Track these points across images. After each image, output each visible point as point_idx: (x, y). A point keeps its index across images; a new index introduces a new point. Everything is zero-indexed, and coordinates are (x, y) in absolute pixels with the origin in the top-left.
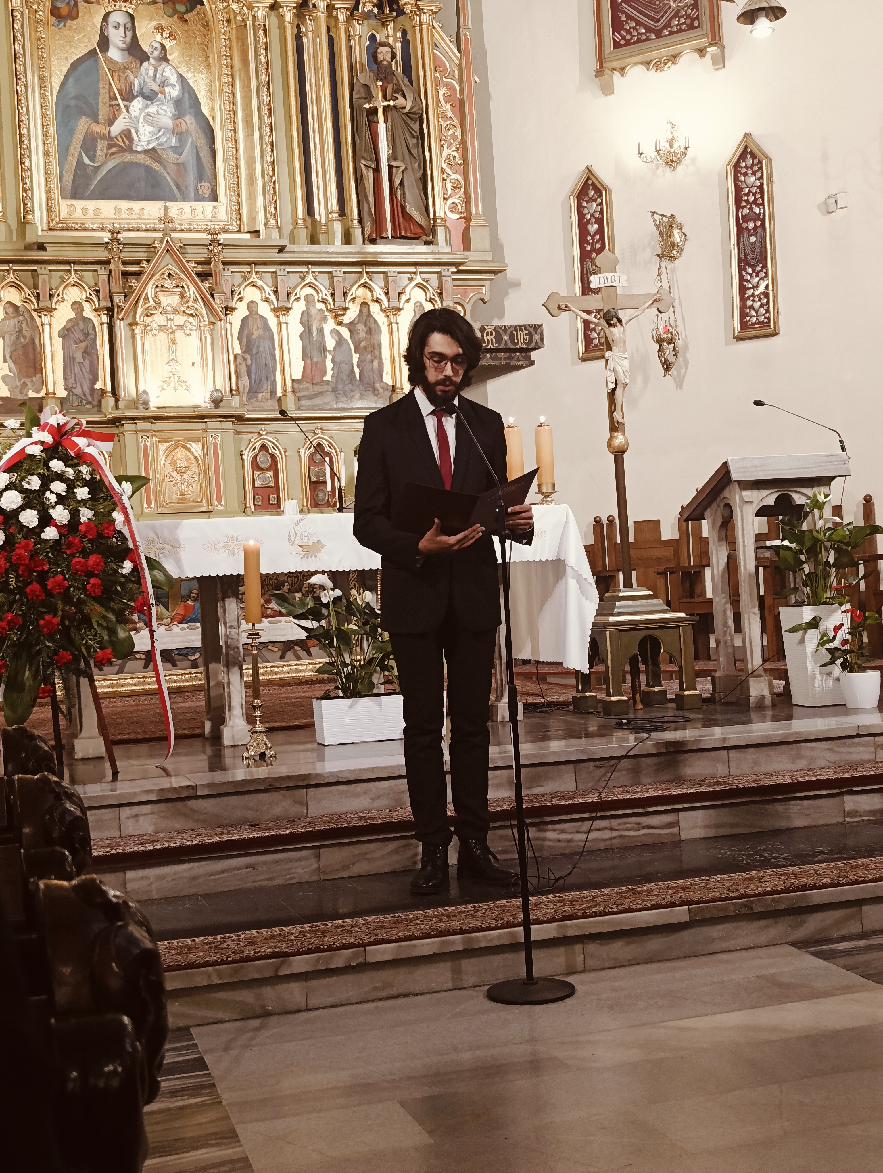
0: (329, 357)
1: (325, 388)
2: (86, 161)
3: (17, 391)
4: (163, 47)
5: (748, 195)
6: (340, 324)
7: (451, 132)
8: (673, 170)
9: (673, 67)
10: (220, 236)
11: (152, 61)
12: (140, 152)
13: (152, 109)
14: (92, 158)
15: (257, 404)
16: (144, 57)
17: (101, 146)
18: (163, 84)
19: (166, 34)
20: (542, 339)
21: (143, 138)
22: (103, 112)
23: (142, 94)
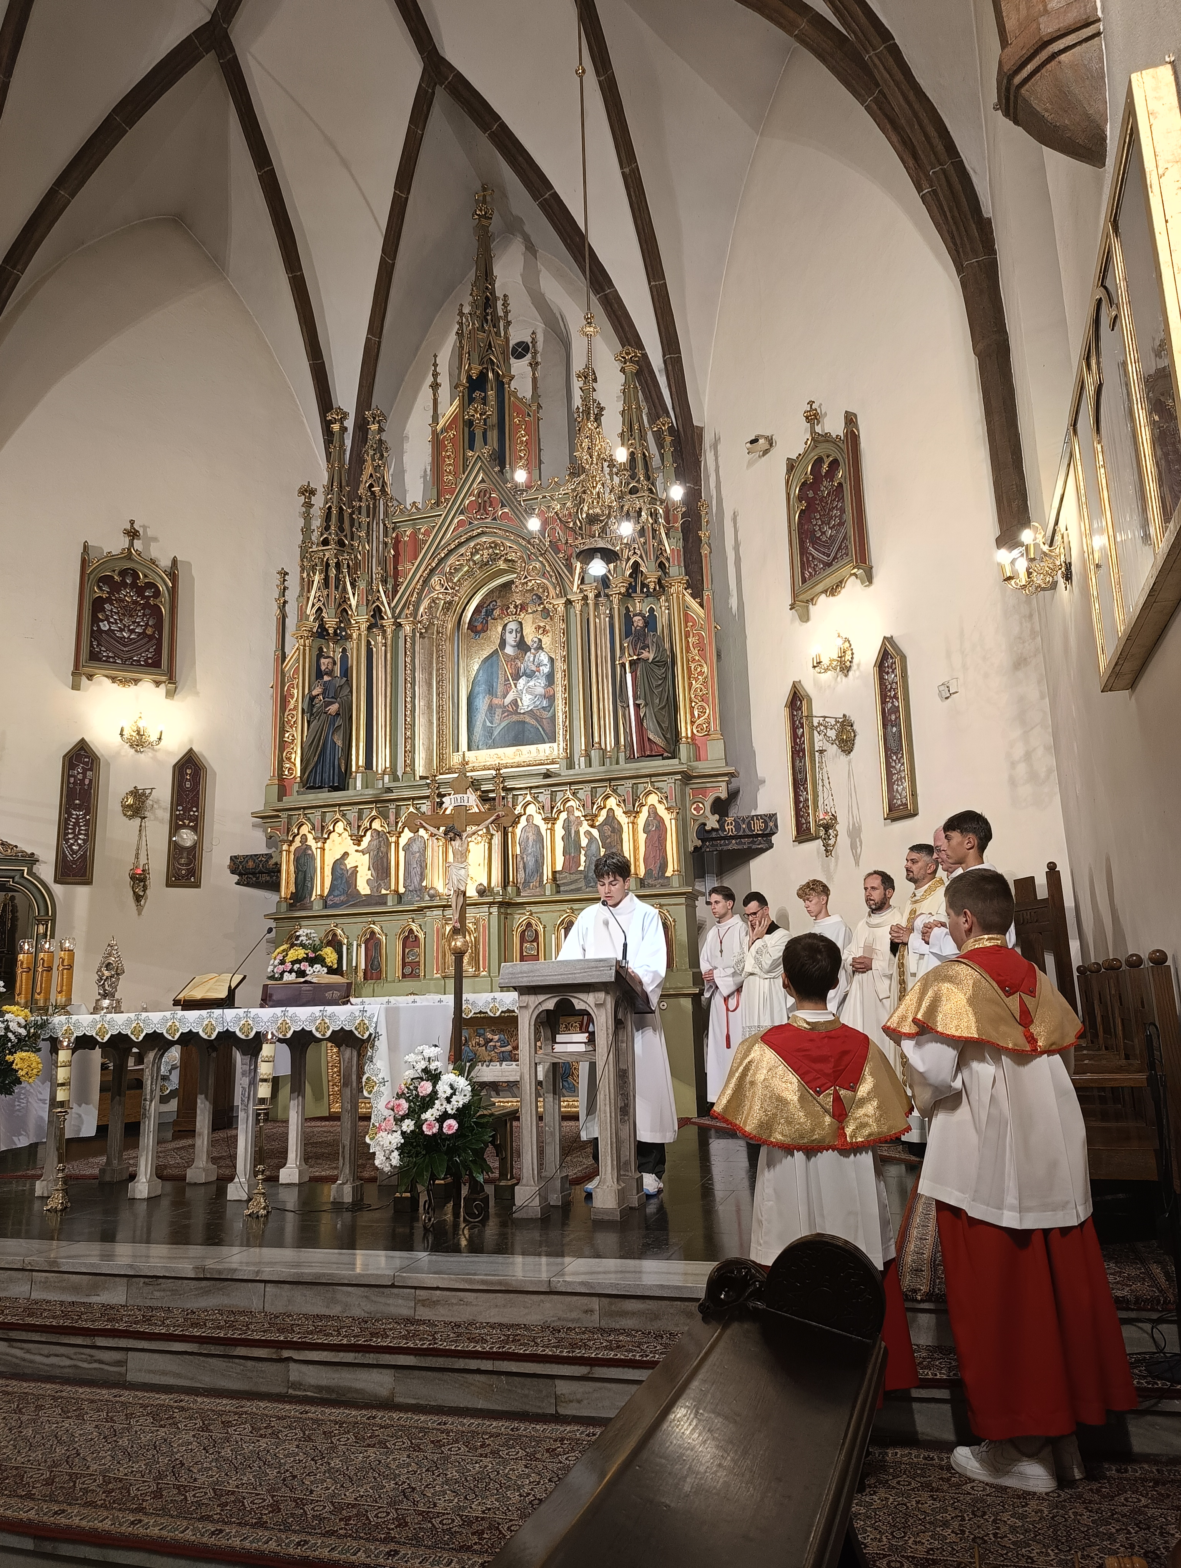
0: (583, 852)
1: (578, 876)
2: (488, 724)
3: (375, 890)
4: (540, 640)
5: (890, 691)
6: (592, 826)
7: (699, 670)
8: (846, 676)
9: (843, 591)
10: (501, 772)
11: (533, 651)
12: (523, 713)
13: (531, 683)
14: (491, 723)
15: (529, 891)
16: (528, 649)
17: (499, 711)
18: (539, 665)
19: (541, 631)
20: (776, 826)
21: (525, 704)
22: (500, 690)
23: (525, 674)
